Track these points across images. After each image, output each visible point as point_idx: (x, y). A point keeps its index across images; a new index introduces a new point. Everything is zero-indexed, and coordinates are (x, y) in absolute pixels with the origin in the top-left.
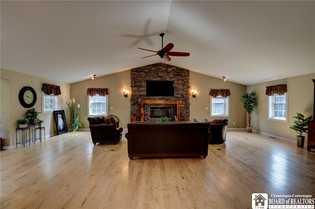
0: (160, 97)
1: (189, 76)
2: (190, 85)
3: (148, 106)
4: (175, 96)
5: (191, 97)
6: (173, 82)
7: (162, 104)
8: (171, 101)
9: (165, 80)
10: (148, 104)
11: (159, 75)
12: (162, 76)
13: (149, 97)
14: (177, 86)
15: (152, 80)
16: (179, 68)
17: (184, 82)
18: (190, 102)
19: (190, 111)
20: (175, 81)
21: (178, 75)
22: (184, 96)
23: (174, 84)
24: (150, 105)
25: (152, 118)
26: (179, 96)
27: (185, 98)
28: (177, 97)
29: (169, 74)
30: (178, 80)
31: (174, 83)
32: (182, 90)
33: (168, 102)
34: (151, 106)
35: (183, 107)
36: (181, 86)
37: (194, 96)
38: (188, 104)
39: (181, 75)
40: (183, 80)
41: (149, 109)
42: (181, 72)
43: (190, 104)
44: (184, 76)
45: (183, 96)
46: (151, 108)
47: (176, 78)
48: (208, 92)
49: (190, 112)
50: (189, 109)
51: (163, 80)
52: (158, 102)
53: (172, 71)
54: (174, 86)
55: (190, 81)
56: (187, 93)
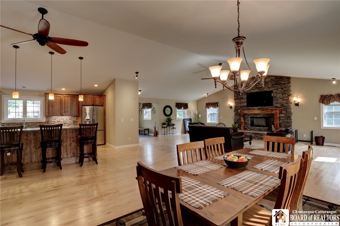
0: (258, 107)
1: (289, 83)
2: (292, 93)
3: (248, 116)
4: (274, 105)
5: (292, 106)
6: (272, 92)
7: (260, 114)
9: (263, 91)
10: (248, 114)
11: (258, 87)
12: (260, 87)
13: (249, 107)
14: (275, 95)
15: (251, 92)
16: (277, 76)
17: (284, 91)
18: (292, 111)
19: (292, 121)
20: (273, 91)
21: (276, 84)
22: (284, 105)
23: (272, 94)
24: (250, 115)
25: (252, 127)
26: (278, 105)
27: (285, 108)
28: (277, 107)
29: (268, 84)
30: (277, 89)
31: (272, 93)
32: (281, 98)
33: (264, 112)
34: (250, 116)
35: (284, 117)
36: (281, 95)
37: (297, 105)
38: (289, 114)
39: (280, 84)
40: (282, 89)
41: (249, 119)
42: (280, 81)
43: (292, 114)
44: (284, 84)
45: (282, 105)
47: (275, 87)
48: (318, 98)
49: (292, 122)
50: (291, 119)
51: (261, 91)
52: (255, 112)
53: (270, 81)
54: (272, 96)
55: (292, 88)
56: (288, 102)
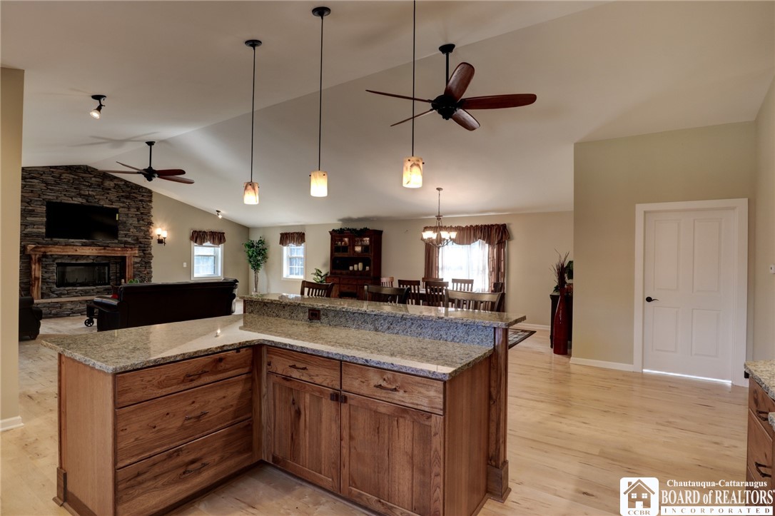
0: (84, 241)
1: (151, 201)
2: (153, 219)
3: (51, 260)
4: (119, 239)
5: (154, 242)
6: (116, 211)
7: (88, 256)
8: (115, 250)
9: (96, 205)
10: (51, 255)
11: (82, 192)
12: (89, 196)
13: (54, 239)
14: (124, 219)
15: (63, 201)
16: (130, 182)
17: (142, 213)
18: (153, 252)
19: (152, 270)
20: (120, 210)
21: (127, 198)
22: (141, 240)
23: (117, 215)
24: (56, 259)
25: (62, 288)
26: (129, 240)
27: (142, 245)
28: (126, 243)
29: (108, 193)
30: (129, 209)
31: (118, 213)
32: (135, 227)
33: (108, 253)
34: (59, 261)
35: (139, 263)
36: (134, 221)
37: (160, 241)
38: (149, 257)
39: (134, 199)
40: (138, 209)
41: (54, 268)
42: (134, 193)
43: (153, 257)
44: (141, 201)
45: (137, 239)
46: (58, 264)
47: (124, 202)
48: (188, 234)
49: (151, 272)
50: (150, 267)
51: (93, 204)
52: (83, 251)
53: (114, 188)
54: (117, 219)
55: (153, 212)
56: (147, 236)
